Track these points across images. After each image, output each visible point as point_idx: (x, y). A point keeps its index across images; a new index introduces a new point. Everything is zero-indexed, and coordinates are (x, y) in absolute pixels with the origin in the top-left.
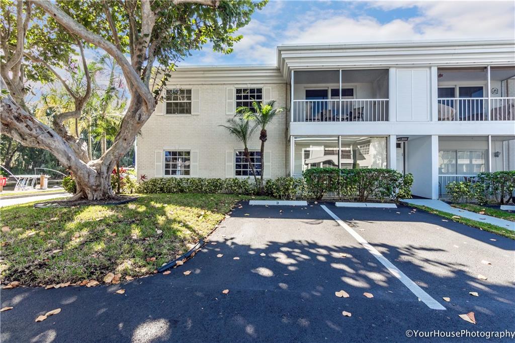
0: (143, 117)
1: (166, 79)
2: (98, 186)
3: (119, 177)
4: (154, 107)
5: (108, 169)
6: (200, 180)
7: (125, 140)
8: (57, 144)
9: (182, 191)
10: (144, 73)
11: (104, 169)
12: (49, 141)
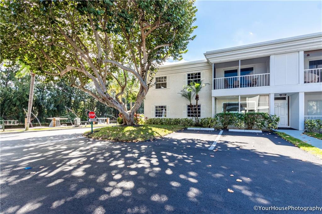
0: (144, 94)
1: (152, 80)
2: (130, 120)
3: (137, 118)
4: (148, 90)
5: (133, 114)
6: (170, 119)
7: (138, 103)
8: (118, 106)
9: (162, 124)
10: (144, 77)
11: (132, 114)
12: (117, 105)
